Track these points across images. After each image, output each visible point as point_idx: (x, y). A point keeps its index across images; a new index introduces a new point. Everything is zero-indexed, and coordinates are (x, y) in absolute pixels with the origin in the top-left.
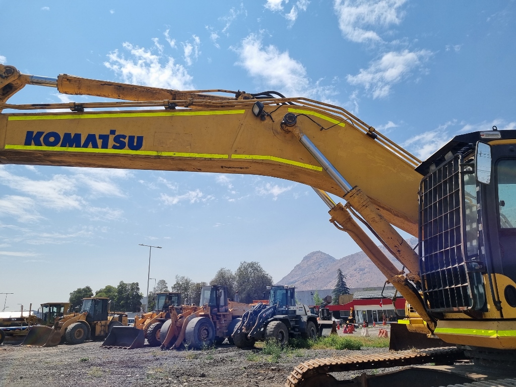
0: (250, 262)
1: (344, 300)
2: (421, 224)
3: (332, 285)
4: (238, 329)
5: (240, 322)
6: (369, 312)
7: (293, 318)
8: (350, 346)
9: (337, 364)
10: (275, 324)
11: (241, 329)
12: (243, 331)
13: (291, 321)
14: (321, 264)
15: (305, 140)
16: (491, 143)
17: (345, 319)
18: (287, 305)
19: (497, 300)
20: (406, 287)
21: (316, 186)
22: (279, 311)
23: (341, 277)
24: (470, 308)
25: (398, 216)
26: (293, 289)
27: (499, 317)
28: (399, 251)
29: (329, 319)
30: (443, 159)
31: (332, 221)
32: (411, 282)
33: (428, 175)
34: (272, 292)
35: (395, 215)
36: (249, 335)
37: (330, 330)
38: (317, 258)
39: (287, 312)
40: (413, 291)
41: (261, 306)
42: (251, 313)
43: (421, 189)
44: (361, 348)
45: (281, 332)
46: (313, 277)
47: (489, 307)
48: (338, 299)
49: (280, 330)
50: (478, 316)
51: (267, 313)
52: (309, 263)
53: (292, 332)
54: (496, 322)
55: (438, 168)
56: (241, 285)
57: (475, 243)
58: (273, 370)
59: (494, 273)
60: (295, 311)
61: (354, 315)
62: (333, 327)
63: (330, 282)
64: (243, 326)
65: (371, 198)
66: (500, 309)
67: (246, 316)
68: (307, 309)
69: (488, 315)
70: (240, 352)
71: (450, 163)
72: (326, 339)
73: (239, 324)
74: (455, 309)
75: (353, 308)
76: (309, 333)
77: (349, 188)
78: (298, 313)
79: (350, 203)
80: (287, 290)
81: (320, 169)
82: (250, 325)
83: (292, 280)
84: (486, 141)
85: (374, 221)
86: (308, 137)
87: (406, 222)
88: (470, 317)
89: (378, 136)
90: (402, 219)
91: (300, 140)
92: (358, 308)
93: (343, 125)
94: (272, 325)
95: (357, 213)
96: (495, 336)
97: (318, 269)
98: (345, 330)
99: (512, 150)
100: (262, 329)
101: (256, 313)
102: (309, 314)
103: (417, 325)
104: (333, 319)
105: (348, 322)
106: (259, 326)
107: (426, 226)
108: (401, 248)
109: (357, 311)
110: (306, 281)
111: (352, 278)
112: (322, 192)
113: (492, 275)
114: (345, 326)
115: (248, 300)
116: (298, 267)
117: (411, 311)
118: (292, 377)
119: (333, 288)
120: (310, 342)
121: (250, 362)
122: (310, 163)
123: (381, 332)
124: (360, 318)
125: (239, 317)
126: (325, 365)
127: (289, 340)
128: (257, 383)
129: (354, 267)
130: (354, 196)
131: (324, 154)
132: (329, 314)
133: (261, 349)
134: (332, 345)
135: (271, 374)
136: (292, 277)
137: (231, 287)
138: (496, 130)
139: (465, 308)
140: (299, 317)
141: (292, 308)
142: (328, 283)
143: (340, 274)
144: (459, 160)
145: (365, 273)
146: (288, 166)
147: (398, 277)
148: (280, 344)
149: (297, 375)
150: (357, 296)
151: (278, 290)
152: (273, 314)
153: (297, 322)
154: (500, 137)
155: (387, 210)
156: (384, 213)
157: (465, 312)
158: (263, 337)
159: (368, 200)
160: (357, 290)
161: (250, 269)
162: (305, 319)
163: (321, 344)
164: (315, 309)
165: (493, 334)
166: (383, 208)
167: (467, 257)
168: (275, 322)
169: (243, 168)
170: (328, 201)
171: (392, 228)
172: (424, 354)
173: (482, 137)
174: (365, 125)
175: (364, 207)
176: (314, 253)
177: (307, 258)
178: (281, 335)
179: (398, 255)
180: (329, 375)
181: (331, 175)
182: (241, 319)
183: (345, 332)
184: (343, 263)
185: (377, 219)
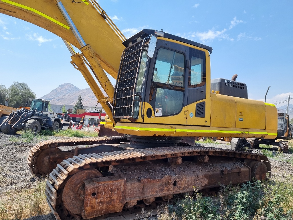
0: (21, 83)
1: (80, 112)
2: (119, 73)
3: (75, 103)
4: (5, 122)
5: (7, 118)
6: (92, 119)
7: (45, 119)
8: (76, 135)
9: (63, 142)
10: (32, 121)
11: (7, 123)
12: (9, 124)
13: (43, 120)
14: (69, 91)
15: (60, 5)
16: (158, 38)
17: (79, 122)
18: (42, 111)
19: (143, 114)
20: (107, 105)
21: (64, 39)
22: (36, 114)
23: (80, 99)
24: (131, 117)
25: (109, 67)
26: (48, 102)
27: (142, 122)
28: (105, 86)
29: (69, 121)
30: (136, 41)
31: (72, 63)
32: (109, 103)
33: (128, 48)
34: (33, 103)
35: (108, 66)
36: (13, 127)
37: (68, 127)
38: (68, 87)
39: (42, 115)
40: (110, 108)
41: (24, 110)
42: (16, 114)
43: (123, 54)
44: (83, 137)
45: (36, 126)
46: (64, 98)
47: (139, 117)
48: (76, 111)
49: (35, 125)
50: (133, 121)
51: (28, 114)
52: (62, 89)
53: (44, 126)
54: (140, 124)
55: (133, 44)
56: (12, 97)
57: (140, 87)
58: (26, 146)
59: (144, 102)
60: (47, 115)
61: (84, 120)
62: (70, 126)
63: (74, 102)
64: (9, 121)
65: (96, 54)
66: (143, 118)
67: (12, 115)
68: (55, 114)
69: (138, 121)
70: (5, 136)
71: (139, 43)
72: (64, 131)
73: (6, 120)
74: (125, 117)
75: (84, 117)
76: (54, 128)
77: (84, 45)
78: (49, 116)
79: (83, 53)
80: (43, 102)
81: (68, 28)
82: (14, 121)
83: (50, 98)
84: (156, 36)
85: (95, 67)
86: (63, 4)
87: (113, 71)
88: (130, 122)
89: (107, 18)
90: (111, 69)
91: (57, 4)
92: (86, 117)
93: (87, 3)
94: (30, 122)
95: (87, 60)
96: (138, 130)
97: (67, 93)
98: (77, 127)
99: (166, 44)
100: (23, 124)
101: (19, 114)
102: (56, 117)
103: (109, 125)
104: (72, 121)
105: (80, 123)
106: (21, 122)
107: (121, 74)
108: (107, 84)
109: (86, 118)
110: (59, 99)
111: (86, 101)
112: (68, 43)
113: (143, 102)
114: (78, 125)
115: (17, 106)
116: (55, 90)
117: (108, 118)
118: (34, 149)
119: (75, 105)
120: (54, 132)
121: (12, 142)
122: (62, 22)
123: (96, 129)
124: (87, 122)
125: (7, 115)
126: (56, 143)
127: (41, 131)
128: (13, 153)
129: (89, 95)
130: (87, 50)
131: (72, 19)
132: (69, 118)
133: (20, 135)
134: (67, 135)
135: (24, 148)
136: (50, 96)
137: (4, 97)
138: (162, 32)
139: (129, 117)
140: (49, 118)
141: (45, 113)
142: (72, 102)
143: (80, 98)
144: (143, 43)
145: (94, 99)
146: (46, 19)
147: (103, 100)
148: (34, 132)
149: (37, 148)
150: (87, 110)
151: (37, 101)
152: (32, 115)
153: (47, 121)
154: (163, 36)
155: (104, 62)
156: (102, 64)
157: (129, 119)
158: (23, 128)
159: (94, 54)
160: (88, 107)
161: (20, 87)
162: (53, 120)
163: (61, 134)
164: (61, 115)
165: (137, 129)
166: (102, 61)
167: (135, 93)
168: (32, 120)
169: (12, 12)
170: (71, 50)
171: (104, 73)
172: (110, 139)
173: (156, 33)
174: (101, 8)
175: (91, 58)
176: (66, 84)
177: (61, 86)
178: (35, 128)
179: (105, 88)
180: (57, 148)
181: (74, 34)
182: (8, 117)
183: (77, 128)
184: (83, 92)
185: (97, 66)
